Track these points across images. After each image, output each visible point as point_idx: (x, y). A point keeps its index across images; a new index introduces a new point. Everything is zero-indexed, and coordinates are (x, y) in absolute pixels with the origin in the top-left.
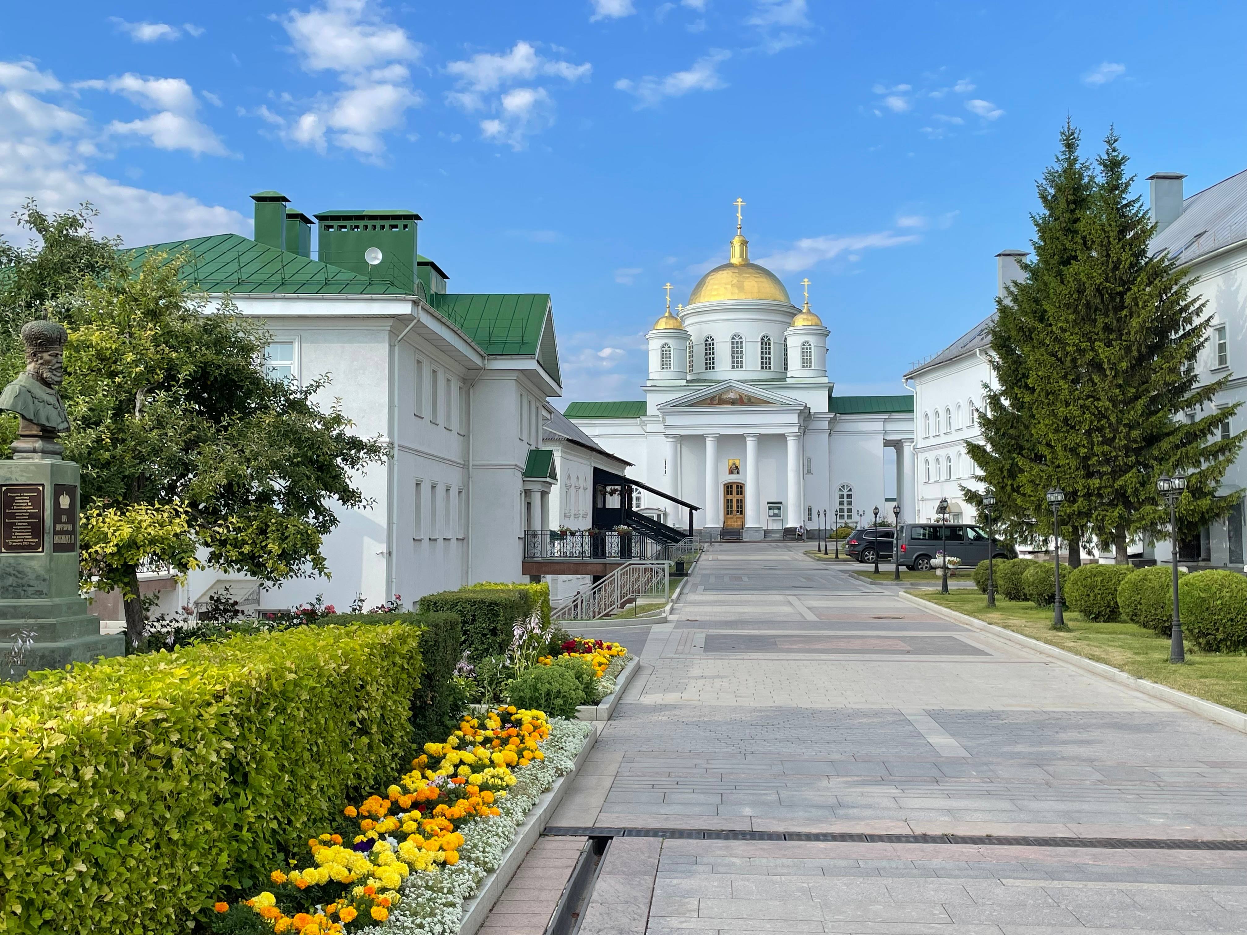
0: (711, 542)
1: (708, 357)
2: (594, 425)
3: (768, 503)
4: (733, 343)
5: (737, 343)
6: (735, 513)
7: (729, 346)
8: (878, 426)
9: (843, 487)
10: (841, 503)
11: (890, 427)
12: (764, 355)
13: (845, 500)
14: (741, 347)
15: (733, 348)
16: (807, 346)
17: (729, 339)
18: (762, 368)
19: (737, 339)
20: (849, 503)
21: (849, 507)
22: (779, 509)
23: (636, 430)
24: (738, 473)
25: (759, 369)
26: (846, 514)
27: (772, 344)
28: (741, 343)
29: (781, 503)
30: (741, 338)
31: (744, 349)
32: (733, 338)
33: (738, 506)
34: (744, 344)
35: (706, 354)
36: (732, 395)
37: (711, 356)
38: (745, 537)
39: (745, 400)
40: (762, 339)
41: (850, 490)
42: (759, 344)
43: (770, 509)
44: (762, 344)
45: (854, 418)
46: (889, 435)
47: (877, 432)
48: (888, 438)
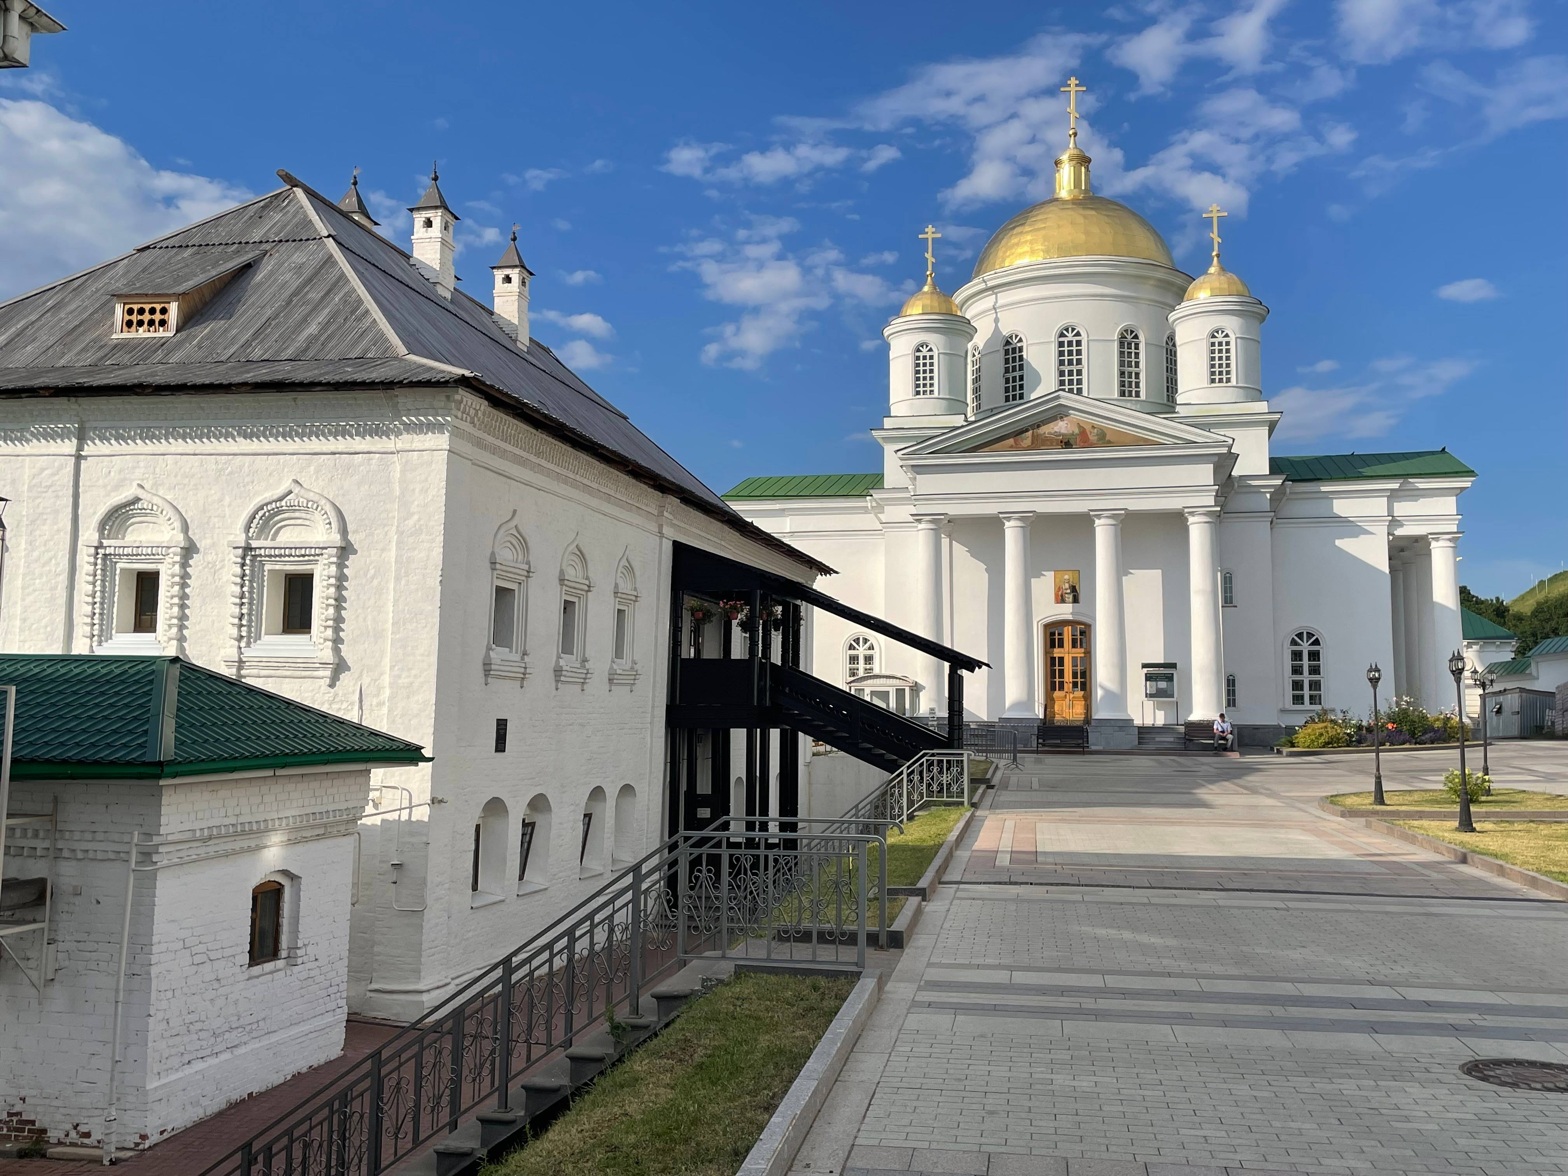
0: (1015, 752)
1: (1010, 376)
2: (782, 512)
3: (1145, 666)
4: (1061, 344)
5: (1070, 344)
6: (1068, 686)
7: (1054, 349)
8: (1377, 506)
9: (1300, 635)
10: (1297, 670)
11: (1402, 508)
12: (1127, 369)
13: (1306, 662)
14: (1079, 352)
15: (1061, 354)
16: (1220, 337)
17: (1053, 337)
18: (1122, 394)
19: (1070, 336)
20: (1315, 670)
21: (1315, 677)
22: (1170, 678)
23: (868, 521)
24: (1076, 600)
25: (1116, 395)
26: (1306, 692)
27: (1142, 346)
28: (1079, 343)
29: (1173, 666)
30: (1078, 334)
31: (1084, 357)
32: (1062, 335)
33: (1075, 675)
34: (1084, 348)
35: (1007, 370)
36: (1061, 427)
37: (1017, 374)
38: (1095, 741)
39: (1093, 438)
40: (1123, 337)
41: (1317, 642)
42: (1116, 345)
43: (1148, 678)
44: (1121, 344)
45: (1323, 489)
46: (1402, 526)
47: (1374, 519)
48: (1399, 532)
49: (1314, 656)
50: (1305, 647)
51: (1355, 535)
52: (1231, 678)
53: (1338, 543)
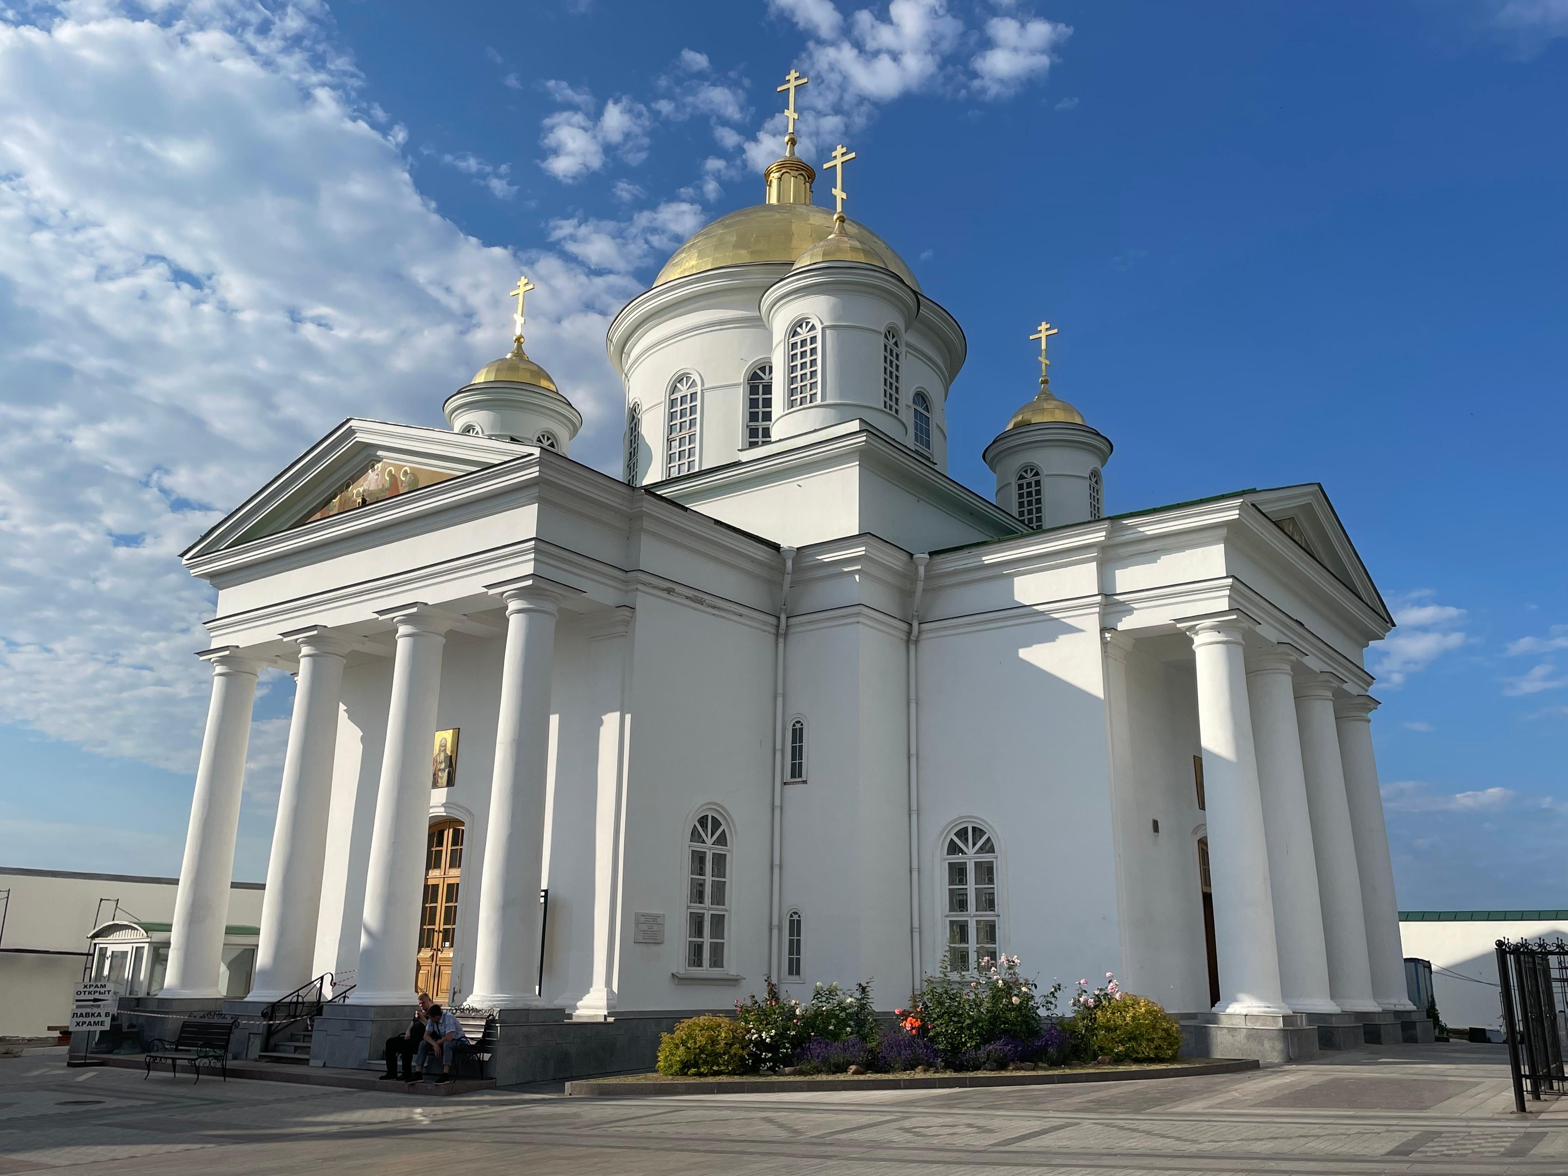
4: (674, 403)
5: (683, 400)
7: (664, 412)
8: (1081, 579)
9: (962, 833)
10: (957, 902)
11: (1126, 578)
12: (761, 425)
13: (971, 886)
14: (693, 410)
15: (673, 416)
16: (803, 333)
17: (663, 396)
19: (684, 389)
20: (986, 901)
21: (987, 916)
24: (451, 781)
26: (972, 945)
28: (694, 397)
30: (693, 384)
31: (698, 415)
32: (675, 390)
34: (698, 402)
36: (372, 481)
39: (404, 489)
40: (757, 378)
41: (989, 846)
42: (742, 391)
44: (754, 389)
45: (988, 559)
46: (1130, 611)
47: (1076, 603)
48: (1126, 624)
49: (986, 872)
50: (970, 856)
51: (1050, 637)
52: (796, 917)
53: (1024, 653)
